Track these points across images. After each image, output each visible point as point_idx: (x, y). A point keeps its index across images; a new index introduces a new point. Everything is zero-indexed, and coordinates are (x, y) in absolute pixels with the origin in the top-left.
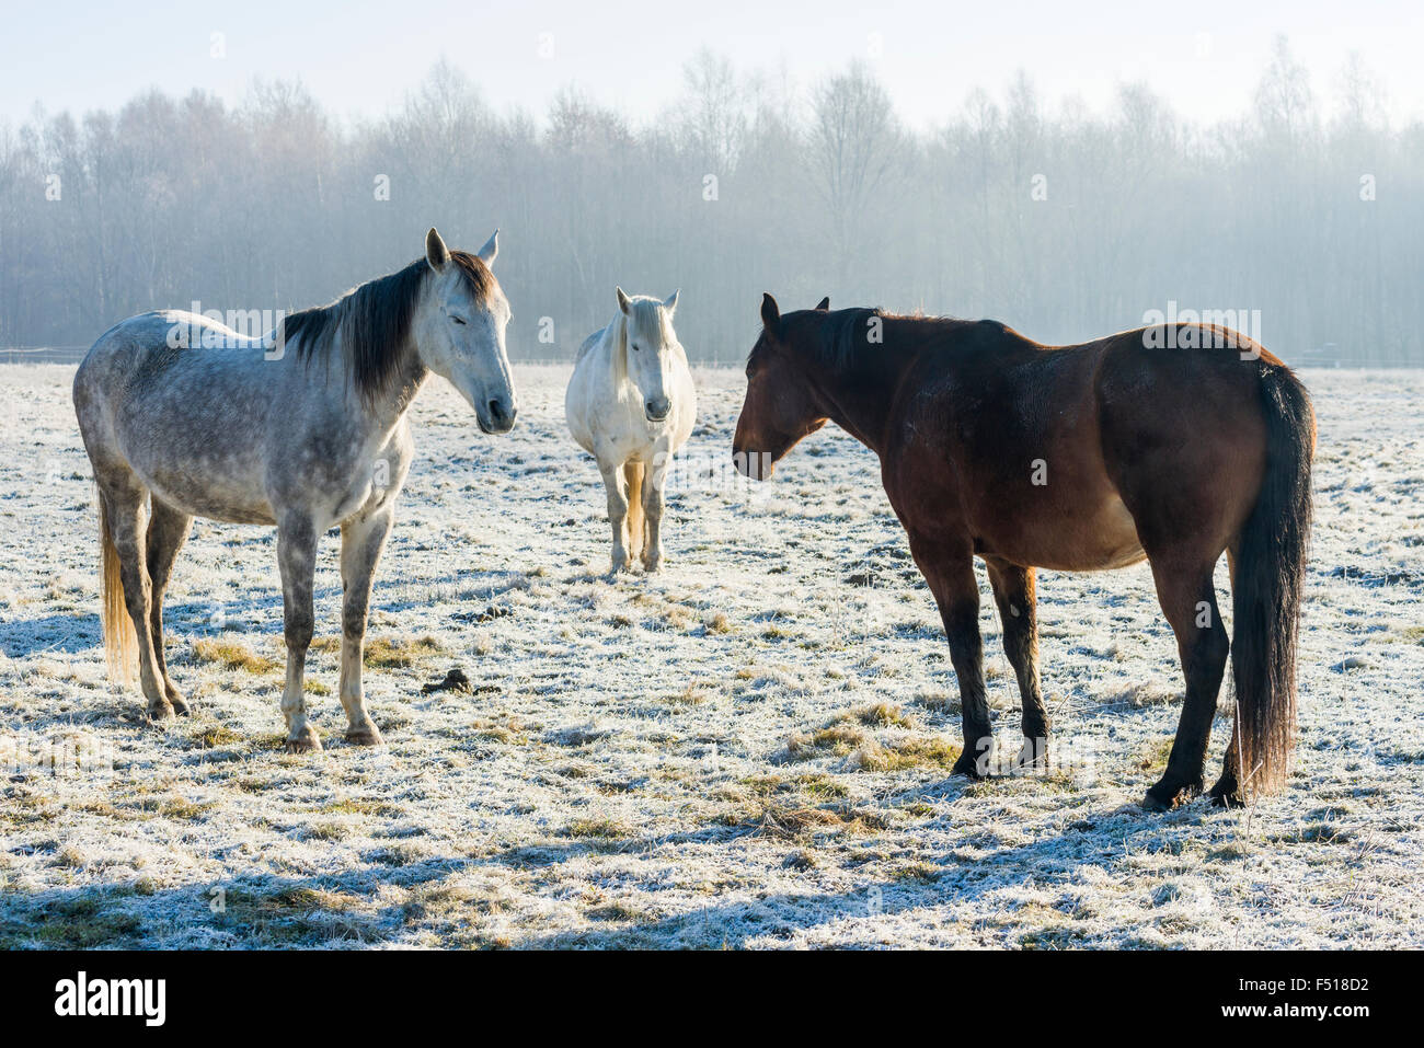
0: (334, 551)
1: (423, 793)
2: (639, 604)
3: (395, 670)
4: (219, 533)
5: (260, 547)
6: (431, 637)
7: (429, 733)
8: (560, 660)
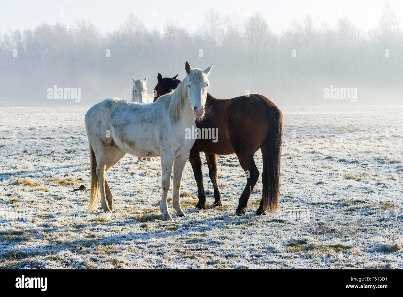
0: (67, 157)
1: (61, 213)
2: (141, 169)
3: (69, 186)
4: (37, 153)
5: (47, 156)
6: (81, 178)
7: (70, 200)
8: (113, 183)
